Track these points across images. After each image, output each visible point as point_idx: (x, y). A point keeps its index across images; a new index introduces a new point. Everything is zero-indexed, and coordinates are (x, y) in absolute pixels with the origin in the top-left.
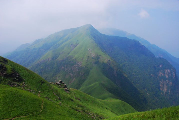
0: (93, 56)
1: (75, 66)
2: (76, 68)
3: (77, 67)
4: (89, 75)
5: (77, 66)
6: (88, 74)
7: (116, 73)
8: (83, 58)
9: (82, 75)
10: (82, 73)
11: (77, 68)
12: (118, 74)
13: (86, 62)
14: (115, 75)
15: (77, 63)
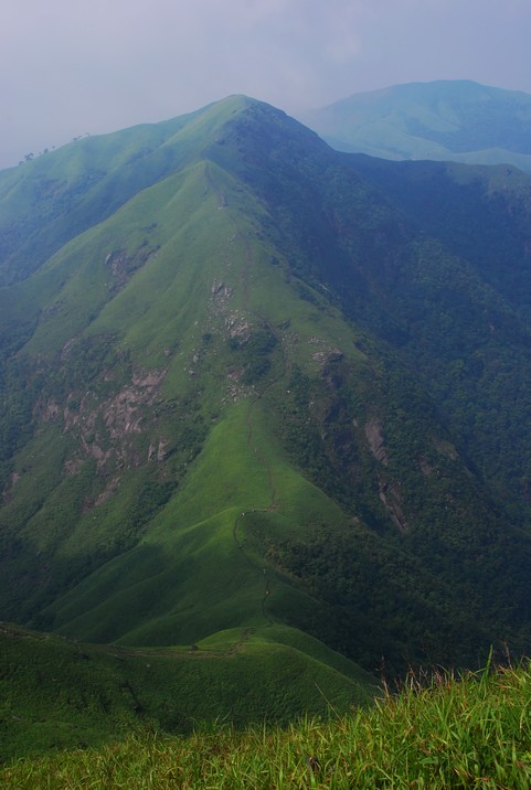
0: (233, 333)
1: (122, 396)
2: (131, 409)
3: (132, 405)
4: (199, 456)
5: (133, 398)
6: (198, 451)
7: (381, 439)
8: (175, 347)
9: (161, 455)
10: (161, 445)
11: (134, 414)
12: (394, 446)
13: (191, 372)
14: (372, 449)
15: (136, 382)
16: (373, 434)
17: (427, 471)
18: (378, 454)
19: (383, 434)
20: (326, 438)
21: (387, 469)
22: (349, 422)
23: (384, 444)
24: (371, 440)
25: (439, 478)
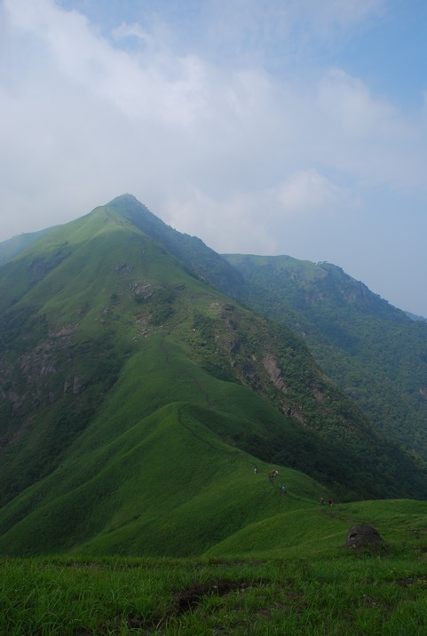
0: (138, 292)
1: (38, 348)
2: (46, 356)
3: (47, 353)
4: (115, 384)
5: (48, 347)
6: (114, 380)
8: (86, 308)
9: (75, 389)
10: (76, 379)
11: (49, 359)
12: (289, 376)
13: (102, 321)
14: (272, 379)
15: (51, 336)
16: (271, 366)
17: (320, 397)
18: (278, 383)
19: (279, 366)
20: (235, 365)
21: (287, 396)
22: (249, 357)
23: (282, 375)
24: (270, 371)
25: (331, 402)
